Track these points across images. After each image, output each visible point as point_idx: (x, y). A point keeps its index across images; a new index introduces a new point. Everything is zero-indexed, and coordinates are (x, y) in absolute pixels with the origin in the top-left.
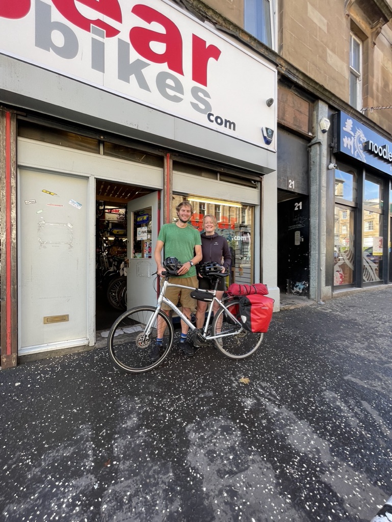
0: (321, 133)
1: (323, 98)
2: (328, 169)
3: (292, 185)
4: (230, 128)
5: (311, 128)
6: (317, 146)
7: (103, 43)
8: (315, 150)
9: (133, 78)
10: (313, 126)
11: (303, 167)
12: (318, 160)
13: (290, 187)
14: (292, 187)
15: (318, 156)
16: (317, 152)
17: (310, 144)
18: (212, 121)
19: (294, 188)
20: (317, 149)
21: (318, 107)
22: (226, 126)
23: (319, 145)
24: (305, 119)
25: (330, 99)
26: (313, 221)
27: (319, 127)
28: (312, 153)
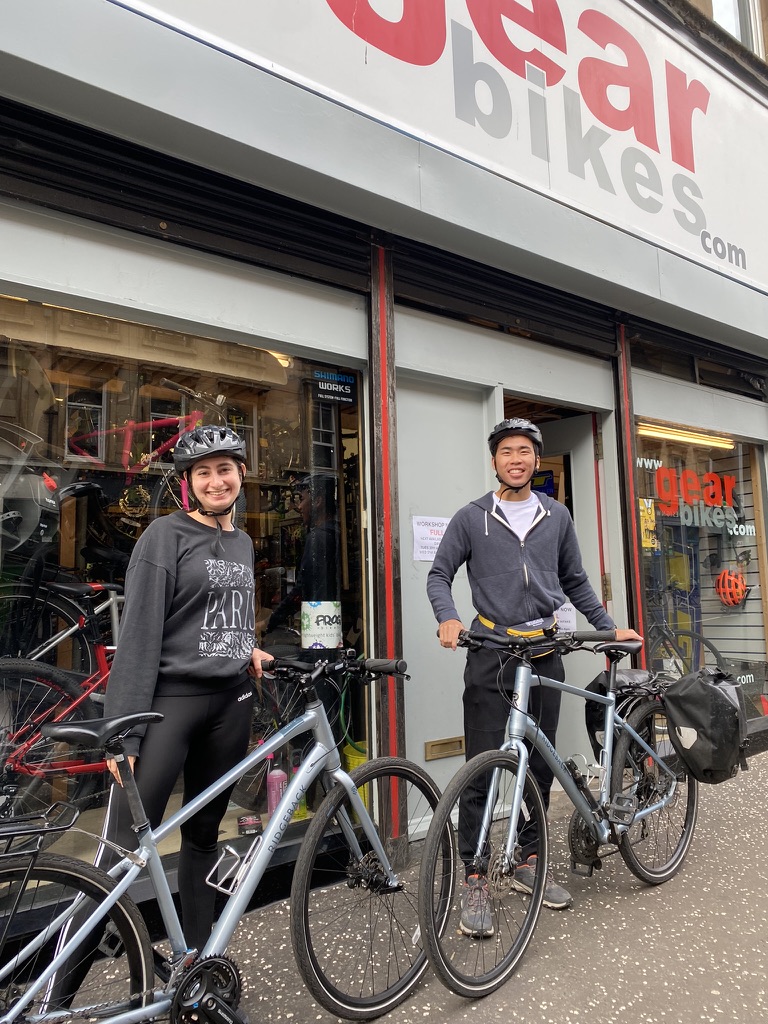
4: (737, 264)
7: (544, 99)
9: (588, 166)
18: (708, 250)
22: (731, 261)
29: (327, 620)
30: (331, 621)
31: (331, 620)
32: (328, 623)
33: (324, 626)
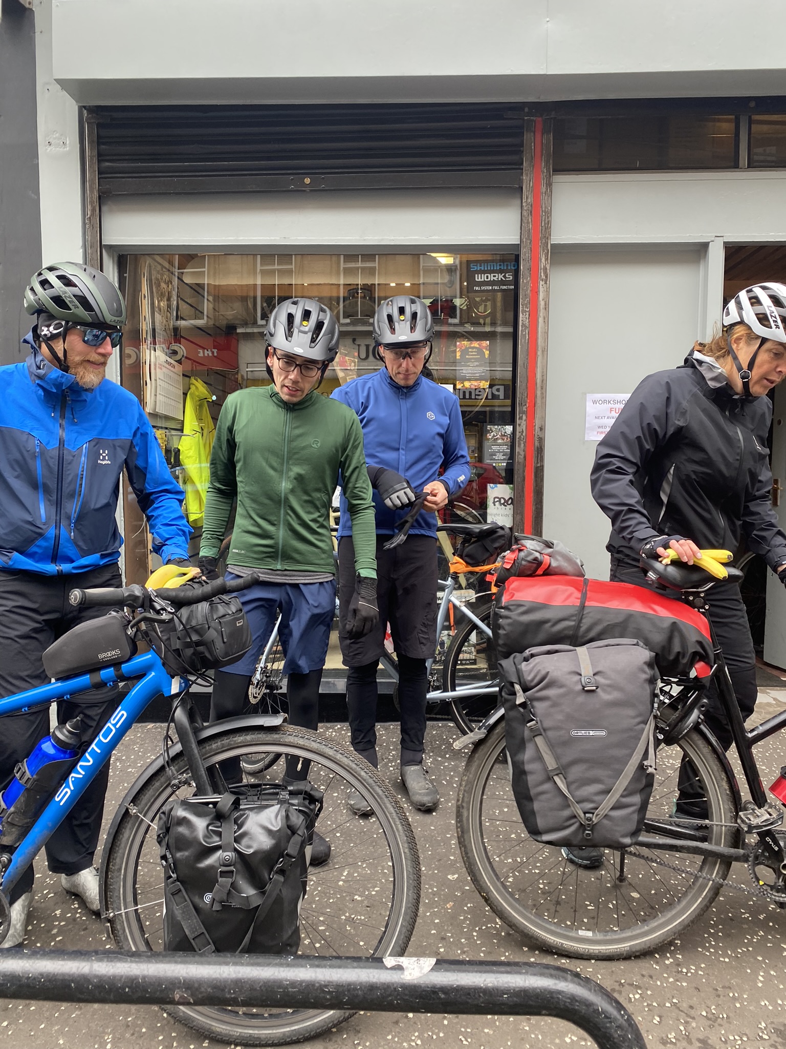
29: (502, 501)
30: (506, 503)
31: (506, 501)
32: (503, 504)
33: (500, 507)
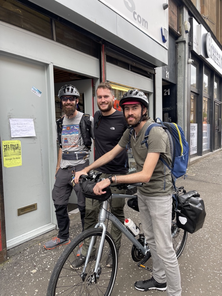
0: (185, 33)
1: (186, 4)
2: (188, 63)
3: (167, 76)
5: (179, 28)
6: (183, 44)
8: (181, 47)
10: (180, 26)
11: (173, 60)
12: (183, 55)
13: (167, 77)
14: (168, 77)
15: (183, 52)
16: (183, 48)
17: (178, 41)
19: (168, 78)
20: (183, 46)
21: (183, 11)
23: (184, 43)
24: (175, 19)
25: (190, 6)
26: (180, 105)
27: (184, 28)
28: (179, 49)
